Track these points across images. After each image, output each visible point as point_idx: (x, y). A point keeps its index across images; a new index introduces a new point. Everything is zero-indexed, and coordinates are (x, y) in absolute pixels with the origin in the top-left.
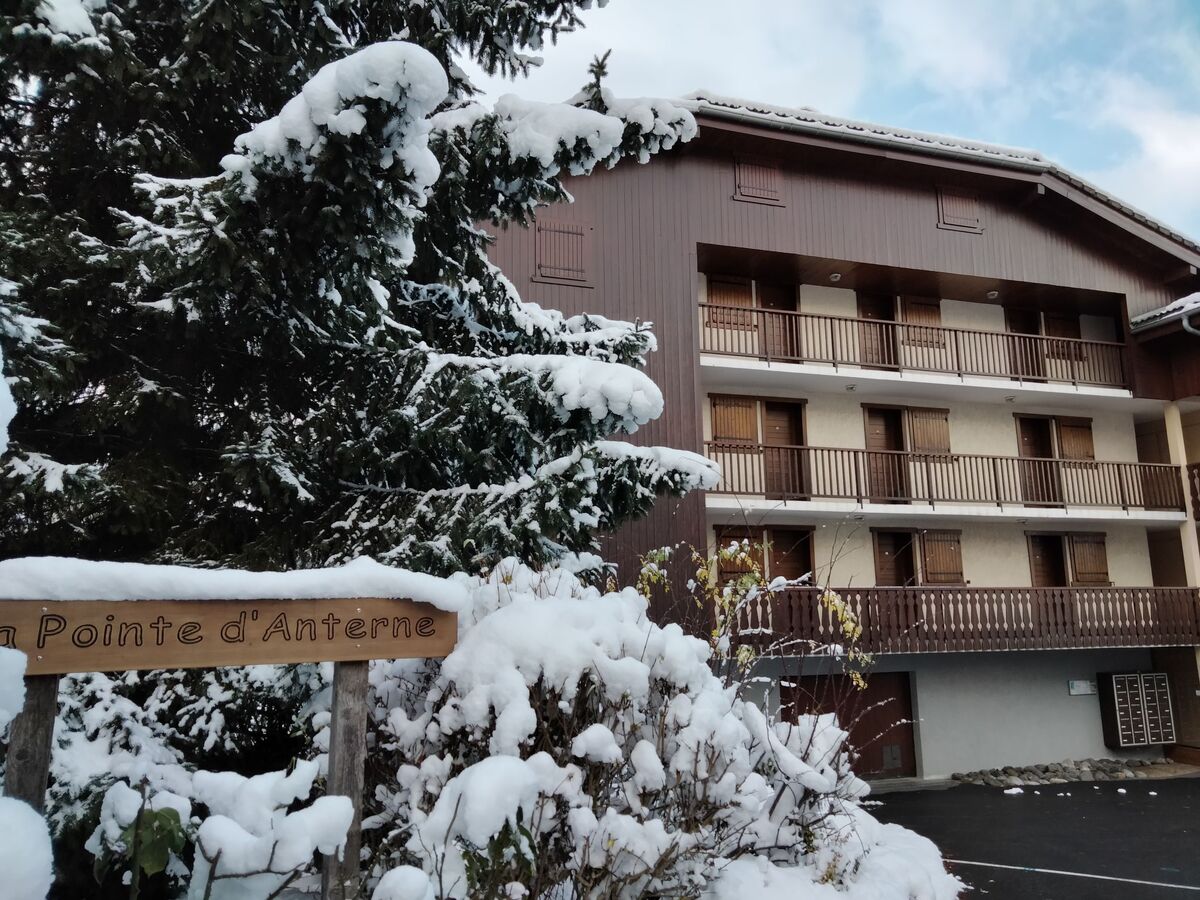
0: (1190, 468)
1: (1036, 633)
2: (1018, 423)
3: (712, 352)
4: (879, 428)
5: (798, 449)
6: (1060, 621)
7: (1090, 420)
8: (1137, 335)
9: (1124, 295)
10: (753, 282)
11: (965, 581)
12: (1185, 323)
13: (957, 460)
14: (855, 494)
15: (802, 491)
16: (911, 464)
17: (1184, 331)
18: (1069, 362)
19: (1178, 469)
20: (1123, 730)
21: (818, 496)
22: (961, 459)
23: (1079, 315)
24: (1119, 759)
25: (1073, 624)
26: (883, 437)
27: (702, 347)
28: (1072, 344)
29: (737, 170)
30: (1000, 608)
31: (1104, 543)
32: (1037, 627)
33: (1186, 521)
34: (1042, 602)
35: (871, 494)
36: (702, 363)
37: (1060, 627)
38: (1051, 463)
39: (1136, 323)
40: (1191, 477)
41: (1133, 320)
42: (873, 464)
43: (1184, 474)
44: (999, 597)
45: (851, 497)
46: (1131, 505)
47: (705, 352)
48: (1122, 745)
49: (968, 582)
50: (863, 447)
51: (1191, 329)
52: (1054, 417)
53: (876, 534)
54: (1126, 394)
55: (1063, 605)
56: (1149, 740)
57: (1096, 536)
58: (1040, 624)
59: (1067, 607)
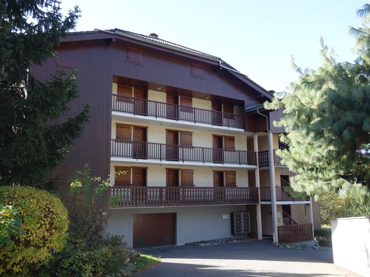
0: (259, 153)
1: (214, 201)
2: (213, 137)
3: (116, 110)
4: (171, 137)
5: (144, 143)
6: (221, 197)
7: (234, 137)
8: (247, 113)
9: (244, 101)
10: (133, 88)
11: (194, 185)
12: (258, 111)
13: (194, 148)
14: (159, 157)
15: (145, 156)
16: (180, 148)
17: (257, 113)
18: (227, 119)
19: (256, 153)
20: (236, 229)
21: (150, 158)
22: (195, 148)
23: (234, 105)
24: (235, 238)
25: (224, 198)
26: (173, 140)
27: (113, 108)
28: (228, 115)
29: (128, 52)
30: (201, 193)
31: (235, 174)
32: (214, 198)
33: (256, 168)
34: (216, 191)
35: (167, 158)
36: (112, 114)
37: (221, 199)
38: (221, 150)
39: (247, 110)
40: (259, 155)
41: (246, 109)
42: (168, 148)
43: (257, 154)
44: (201, 190)
45: (158, 158)
46: (242, 163)
47: (114, 110)
48: (235, 233)
49: (195, 185)
50: (165, 143)
51: (259, 113)
52: (224, 136)
53: (167, 170)
54: (243, 130)
55: (222, 192)
56: (243, 232)
57: (233, 172)
58: (215, 198)
59: (223, 193)
